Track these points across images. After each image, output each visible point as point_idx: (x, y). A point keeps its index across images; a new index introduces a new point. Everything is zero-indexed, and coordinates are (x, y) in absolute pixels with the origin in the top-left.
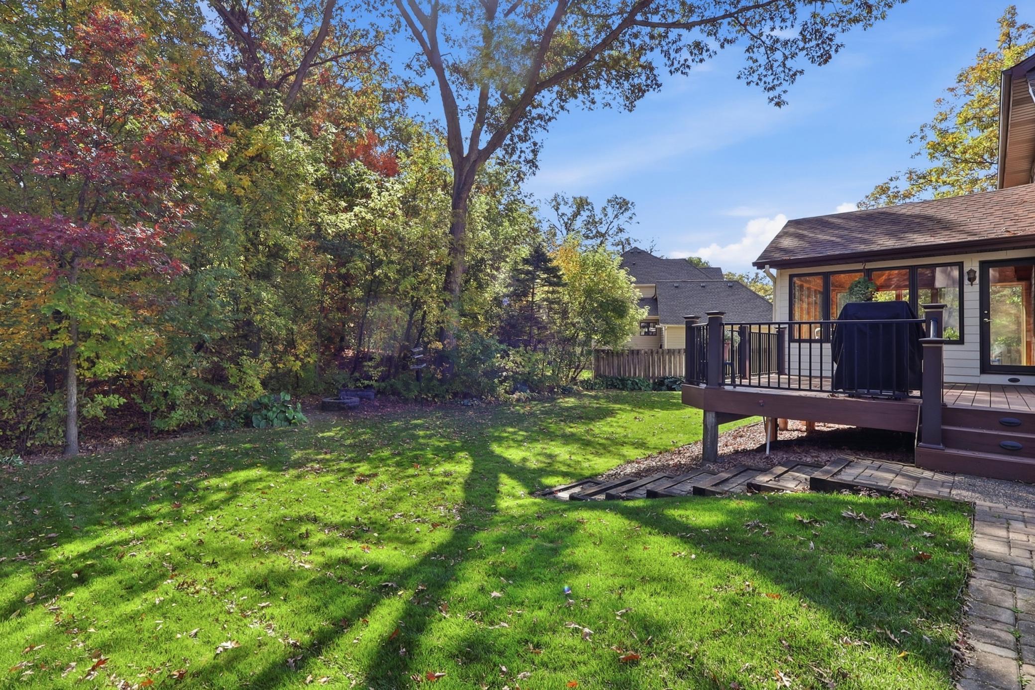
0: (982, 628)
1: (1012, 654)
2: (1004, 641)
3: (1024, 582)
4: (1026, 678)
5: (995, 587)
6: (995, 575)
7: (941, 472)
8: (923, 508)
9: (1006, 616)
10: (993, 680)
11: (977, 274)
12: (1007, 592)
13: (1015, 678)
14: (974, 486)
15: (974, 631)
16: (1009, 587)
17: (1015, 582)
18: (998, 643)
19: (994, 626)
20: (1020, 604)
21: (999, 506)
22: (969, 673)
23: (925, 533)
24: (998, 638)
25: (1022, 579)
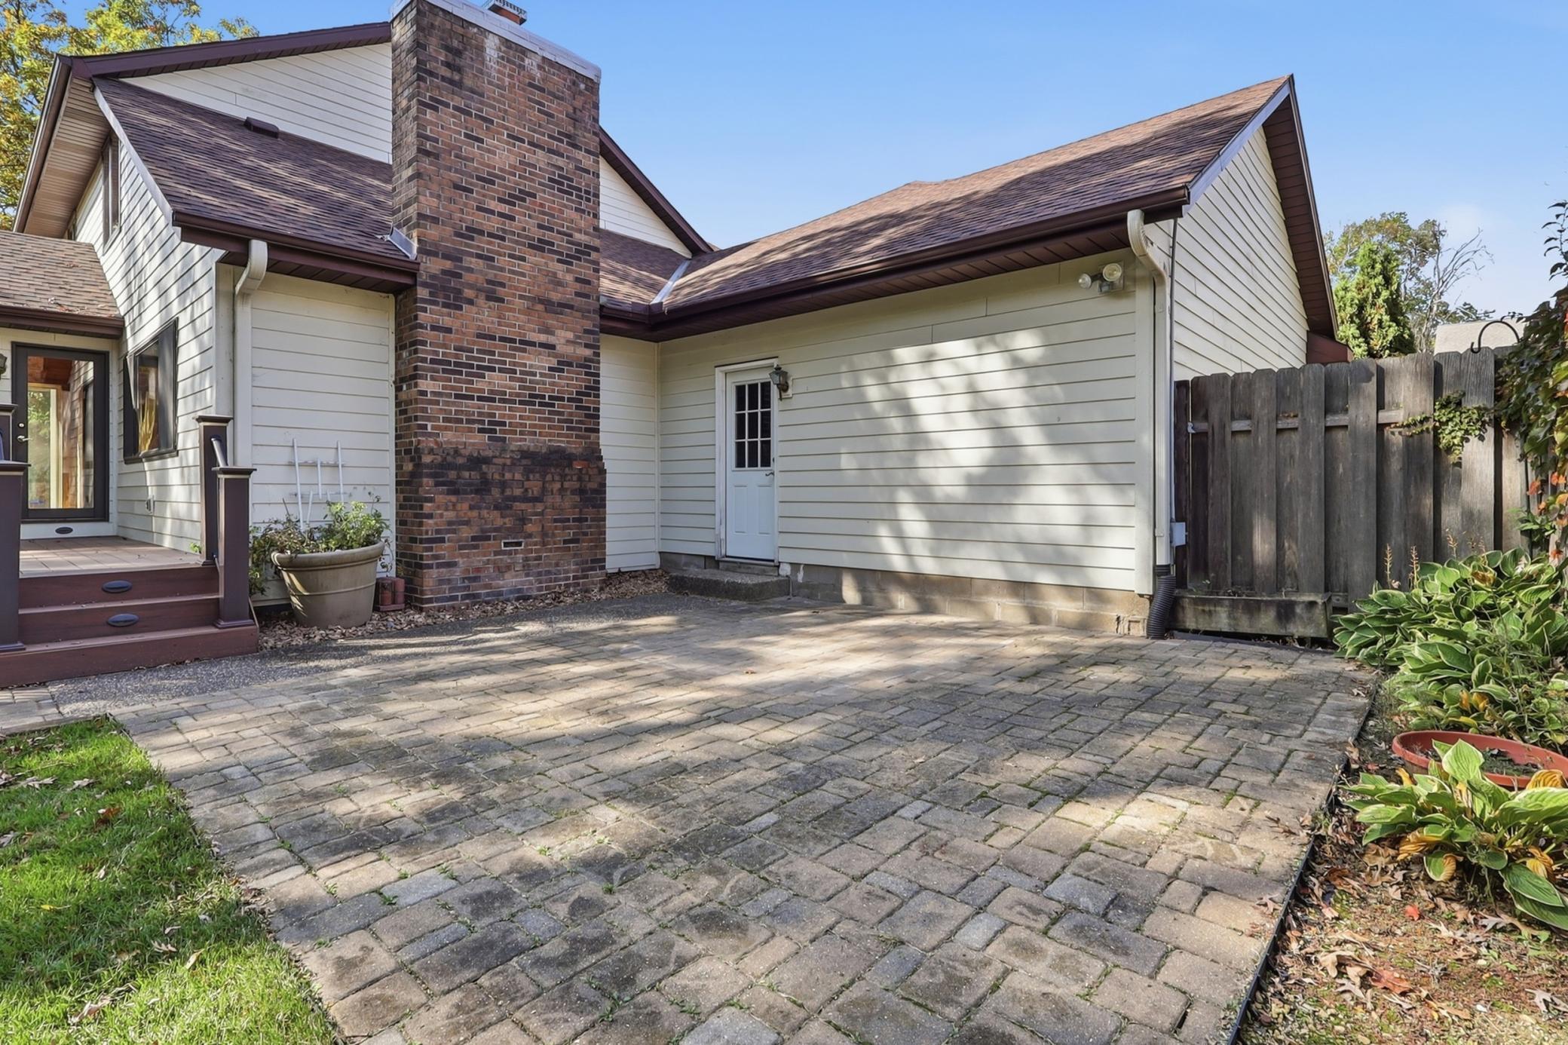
0: (247, 862)
1: (299, 870)
2: (282, 861)
3: (246, 785)
4: (330, 883)
5: (222, 806)
6: (211, 792)
7: (20, 687)
8: (43, 749)
9: (261, 833)
10: (307, 908)
11: (9, 363)
12: (240, 805)
13: (322, 893)
14: (87, 691)
15: (244, 871)
16: (237, 799)
17: (238, 789)
18: (278, 867)
19: (258, 852)
20: (262, 809)
21: (144, 706)
22: (279, 922)
23: (77, 783)
24: (275, 862)
25: (242, 781)
